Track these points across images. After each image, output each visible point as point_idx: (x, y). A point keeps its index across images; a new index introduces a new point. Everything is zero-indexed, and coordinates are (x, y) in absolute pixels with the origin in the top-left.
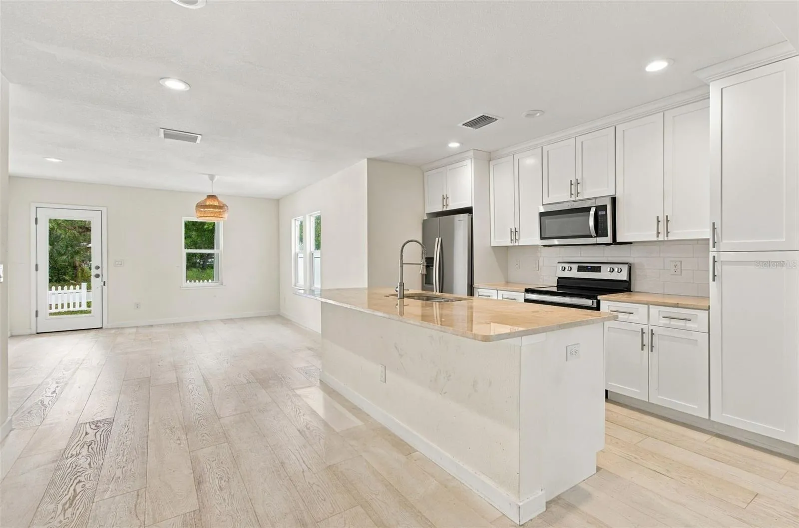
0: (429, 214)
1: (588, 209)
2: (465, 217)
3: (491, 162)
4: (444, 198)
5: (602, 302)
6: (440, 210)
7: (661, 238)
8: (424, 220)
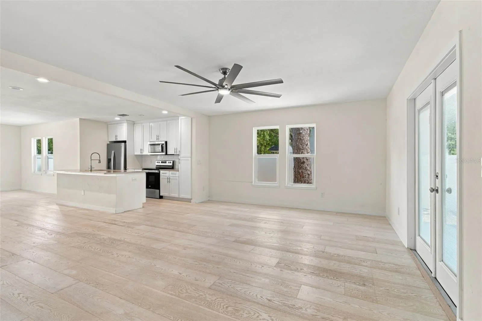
0: (110, 142)
1: (160, 144)
2: (123, 144)
3: (135, 125)
4: (116, 136)
5: (161, 171)
6: (115, 140)
7: (176, 153)
8: (108, 144)
